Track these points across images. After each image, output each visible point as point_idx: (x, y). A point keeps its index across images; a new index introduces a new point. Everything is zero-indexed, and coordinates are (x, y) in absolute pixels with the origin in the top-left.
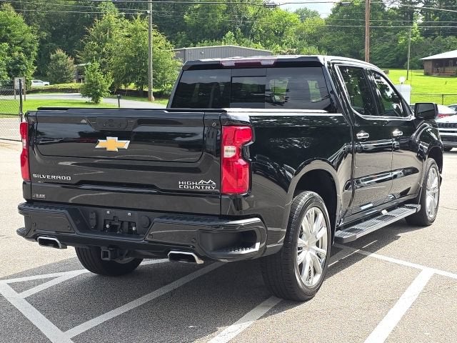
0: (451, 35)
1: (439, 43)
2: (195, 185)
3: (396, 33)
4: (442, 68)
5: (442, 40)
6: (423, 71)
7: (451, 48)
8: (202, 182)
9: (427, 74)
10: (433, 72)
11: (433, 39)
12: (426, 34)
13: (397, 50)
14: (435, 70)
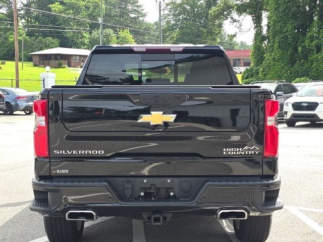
0: (49, 36)
1: (41, 42)
2: (239, 151)
3: (5, 33)
4: (47, 61)
5: (43, 40)
6: (32, 63)
7: (50, 46)
8: (246, 148)
9: (35, 65)
10: (40, 64)
11: (36, 39)
12: (30, 34)
13: (8, 46)
14: (41, 62)
